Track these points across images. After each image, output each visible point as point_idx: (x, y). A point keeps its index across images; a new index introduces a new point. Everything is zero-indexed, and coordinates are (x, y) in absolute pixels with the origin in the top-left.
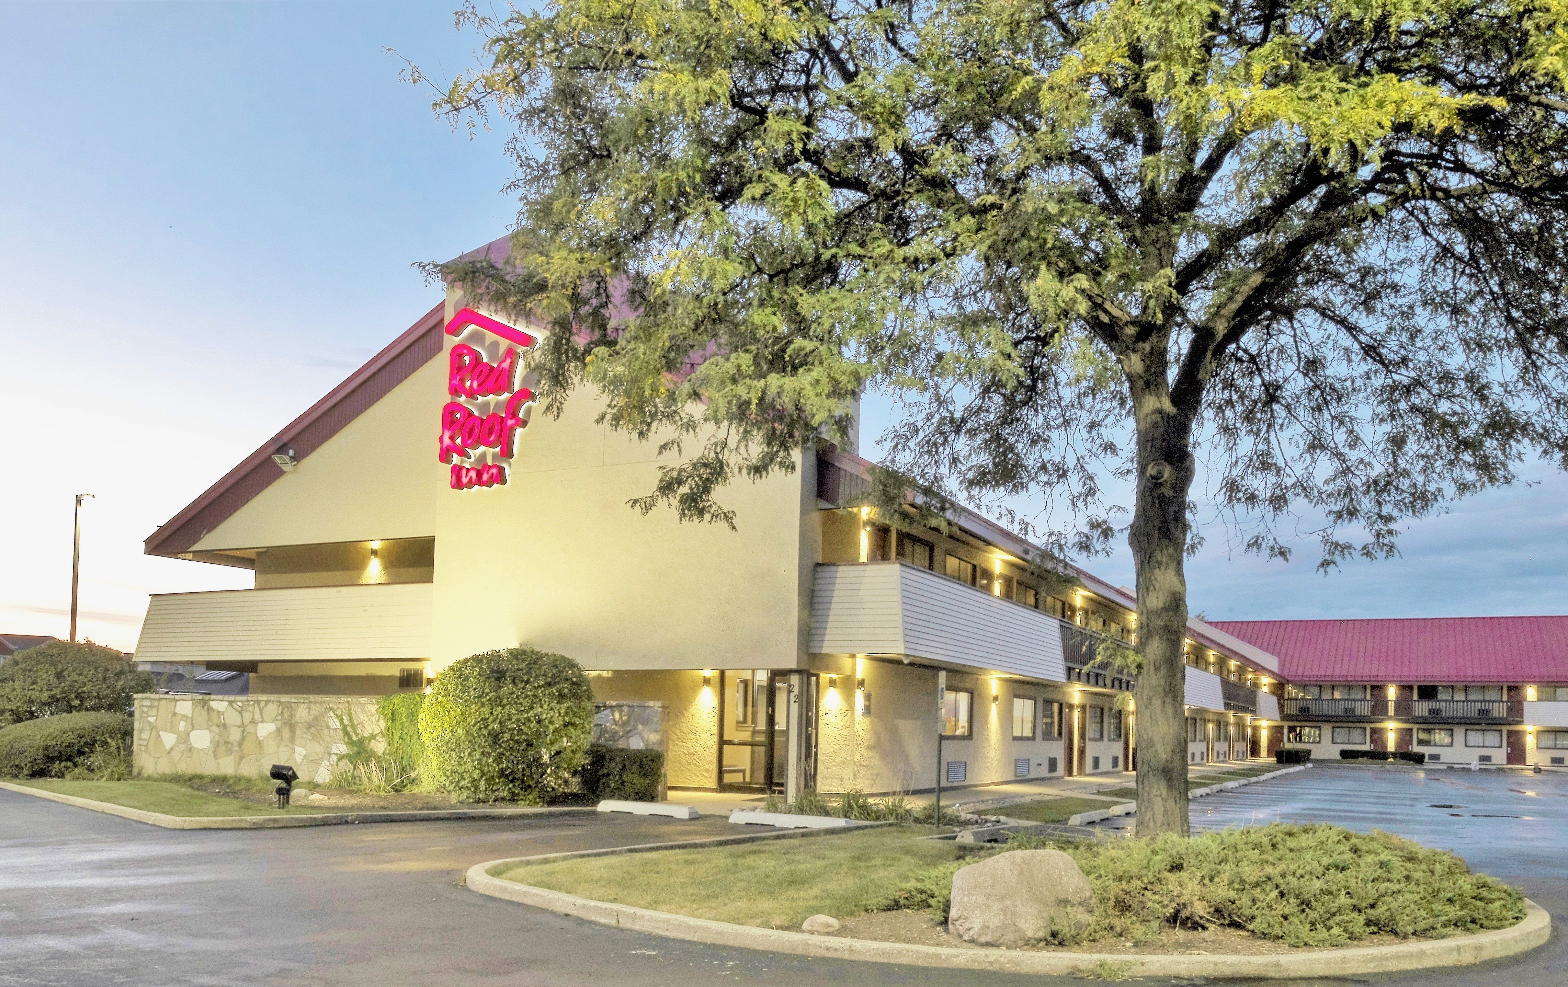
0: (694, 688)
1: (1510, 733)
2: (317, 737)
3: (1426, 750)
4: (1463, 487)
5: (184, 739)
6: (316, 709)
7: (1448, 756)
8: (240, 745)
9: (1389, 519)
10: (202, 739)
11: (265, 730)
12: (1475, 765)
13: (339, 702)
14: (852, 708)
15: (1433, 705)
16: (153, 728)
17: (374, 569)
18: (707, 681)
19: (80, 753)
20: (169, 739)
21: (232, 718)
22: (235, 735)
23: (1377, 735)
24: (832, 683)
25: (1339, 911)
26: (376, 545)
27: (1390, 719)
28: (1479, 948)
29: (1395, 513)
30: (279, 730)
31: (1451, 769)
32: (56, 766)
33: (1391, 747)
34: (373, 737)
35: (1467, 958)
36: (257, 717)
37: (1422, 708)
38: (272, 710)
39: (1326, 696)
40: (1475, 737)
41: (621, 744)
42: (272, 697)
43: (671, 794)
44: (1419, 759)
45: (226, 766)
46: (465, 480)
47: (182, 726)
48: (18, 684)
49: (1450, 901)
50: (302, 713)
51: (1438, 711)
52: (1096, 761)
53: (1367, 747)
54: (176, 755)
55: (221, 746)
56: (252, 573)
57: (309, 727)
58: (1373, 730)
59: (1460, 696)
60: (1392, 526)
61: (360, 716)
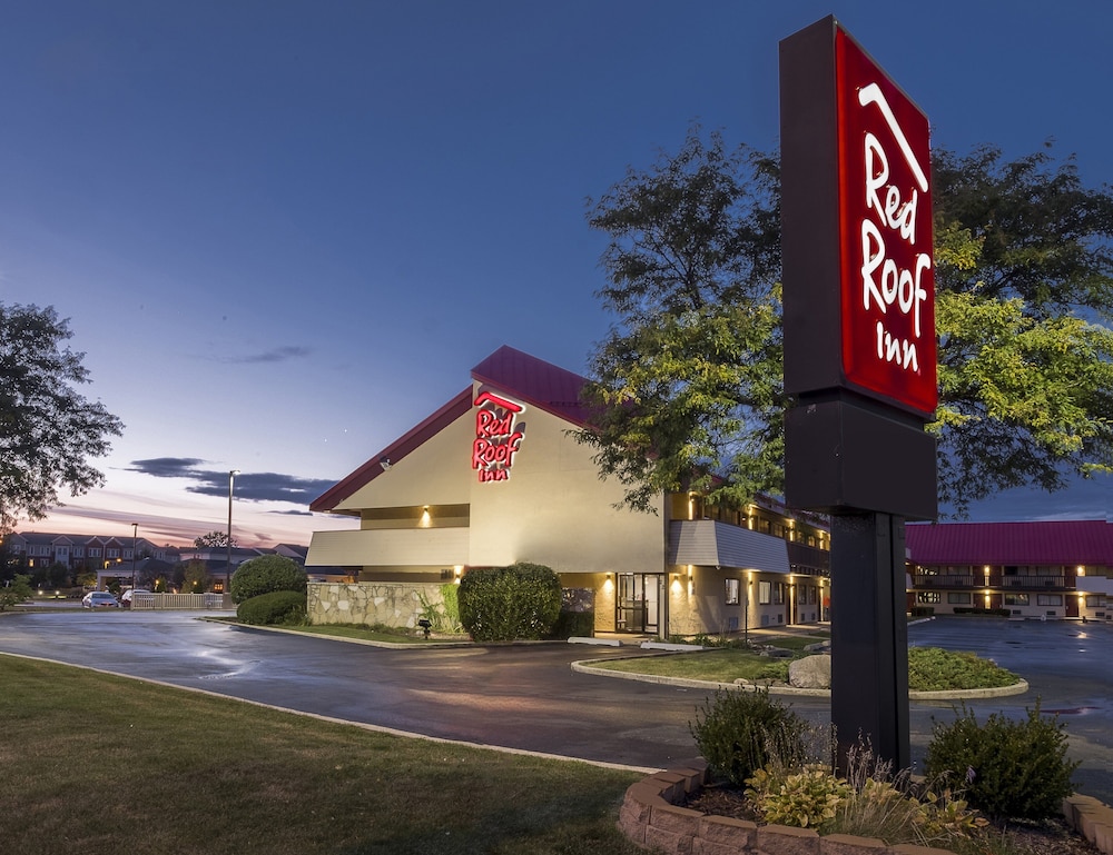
0: (602, 580)
1: (1067, 596)
2: (407, 605)
3: (1012, 608)
4: (1002, 486)
5: (335, 605)
6: (406, 591)
7: (1027, 611)
8: (365, 608)
9: (965, 502)
10: (344, 605)
11: (378, 601)
12: (1044, 617)
13: (419, 586)
14: (687, 591)
15: (1016, 579)
16: (317, 599)
17: (426, 519)
18: (609, 577)
19: (286, 612)
20: (326, 605)
21: (361, 595)
22: (362, 603)
23: (979, 599)
24: (676, 578)
25: (939, 679)
26: (427, 507)
27: (987, 588)
28: (993, 692)
29: (968, 499)
30: (386, 601)
31: (1028, 620)
32: (276, 619)
33: (988, 606)
34: (437, 605)
35: (988, 695)
36: (374, 594)
37: (1007, 581)
38: (382, 590)
39: (943, 572)
40: (1044, 600)
41: (571, 609)
42: (383, 584)
43: (596, 634)
44: (1006, 613)
45: (358, 619)
46: (487, 478)
47: (333, 599)
48: (252, 577)
49: (985, 677)
50: (399, 593)
51: (1019, 583)
52: (803, 616)
53: (971, 606)
54: (330, 613)
55: (354, 609)
56: (359, 521)
57: (403, 599)
58: (975, 595)
59: (1032, 573)
60: (967, 505)
61: (429, 595)
